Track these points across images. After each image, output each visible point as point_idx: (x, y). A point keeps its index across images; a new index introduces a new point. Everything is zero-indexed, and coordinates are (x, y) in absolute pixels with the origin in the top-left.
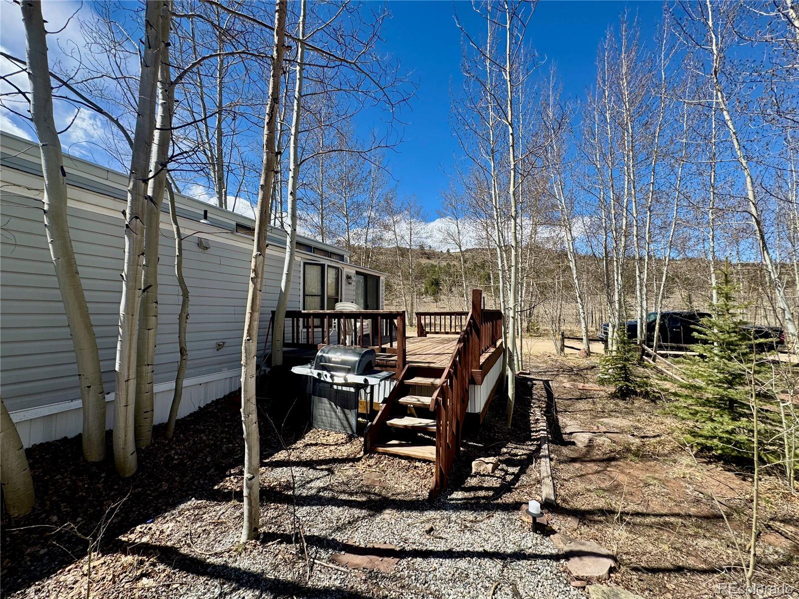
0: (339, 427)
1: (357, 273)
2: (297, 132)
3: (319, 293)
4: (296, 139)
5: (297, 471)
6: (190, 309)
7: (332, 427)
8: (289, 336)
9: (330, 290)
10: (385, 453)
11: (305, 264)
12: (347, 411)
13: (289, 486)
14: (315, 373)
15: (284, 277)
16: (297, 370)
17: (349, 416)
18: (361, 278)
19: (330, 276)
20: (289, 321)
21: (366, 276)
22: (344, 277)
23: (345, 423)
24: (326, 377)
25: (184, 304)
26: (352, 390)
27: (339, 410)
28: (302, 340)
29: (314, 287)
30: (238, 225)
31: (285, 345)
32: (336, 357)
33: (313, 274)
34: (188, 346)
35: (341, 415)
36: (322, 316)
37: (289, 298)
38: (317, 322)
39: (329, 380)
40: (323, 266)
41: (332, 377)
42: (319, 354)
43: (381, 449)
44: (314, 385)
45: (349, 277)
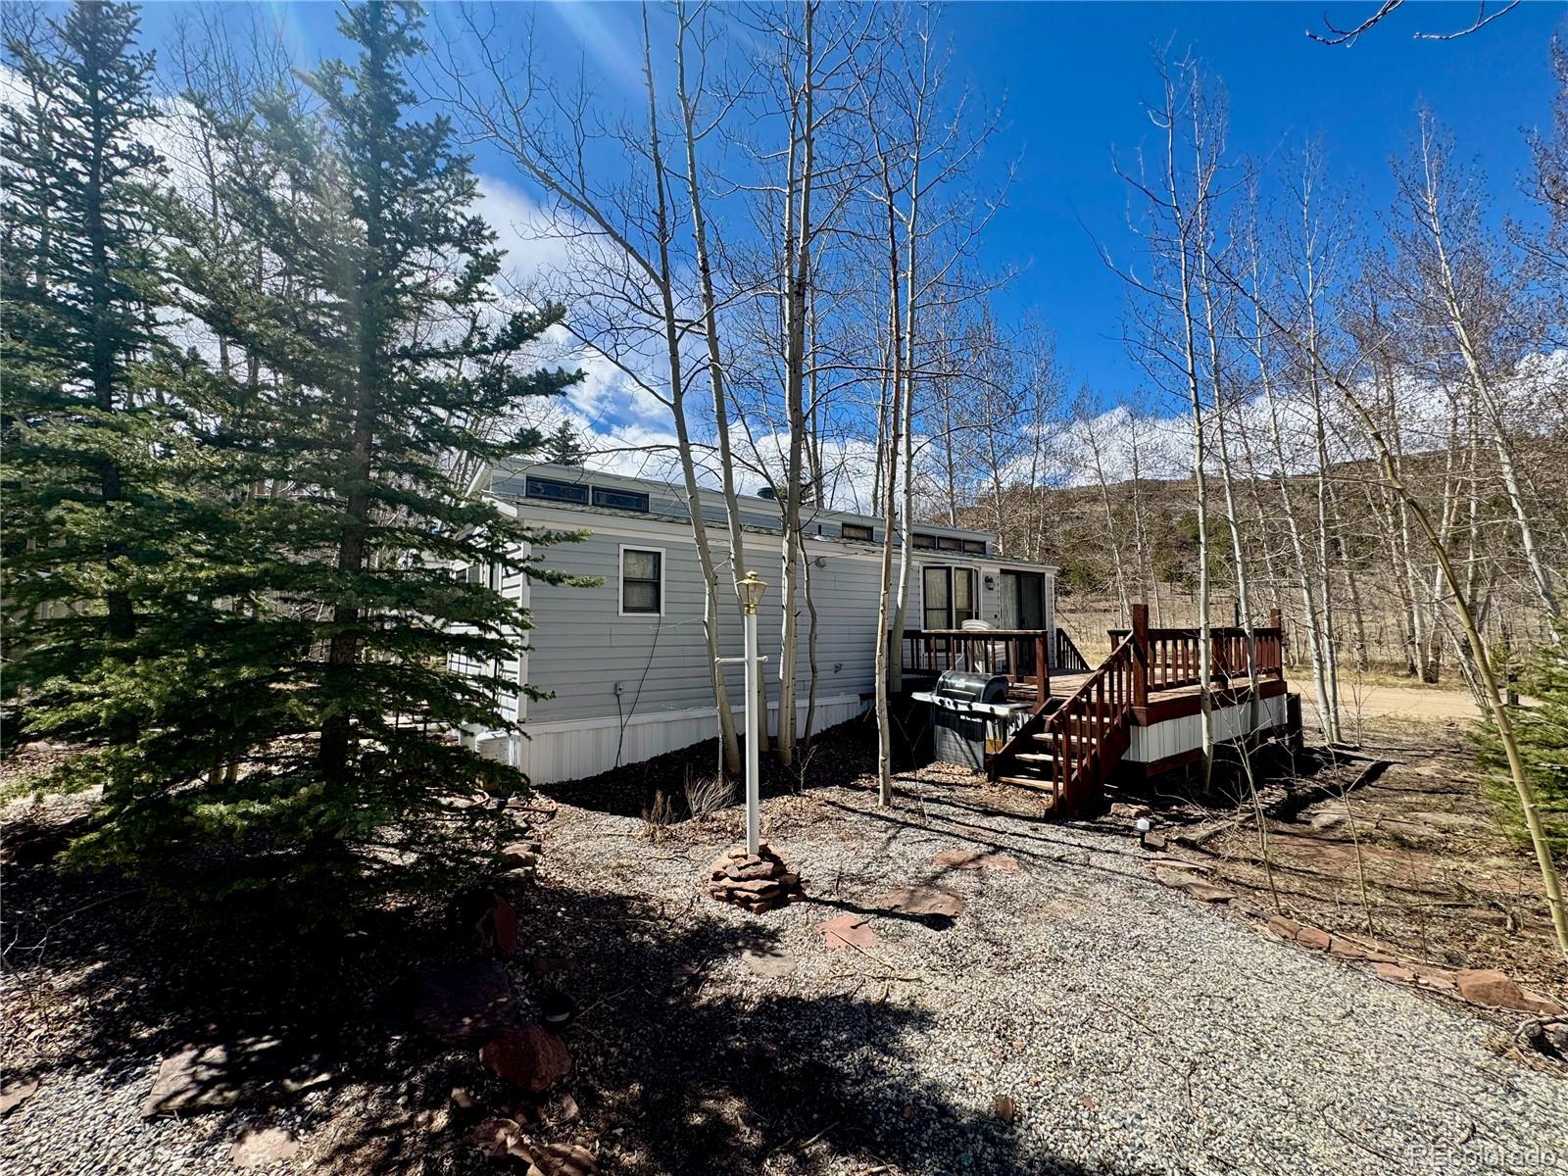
0: (964, 761)
1: (1003, 572)
2: (909, 415)
3: (945, 606)
4: (908, 424)
5: (920, 786)
6: (818, 629)
7: (957, 761)
8: (908, 662)
9: (959, 601)
10: (1009, 783)
11: (925, 568)
12: (972, 743)
13: (911, 790)
14: (936, 699)
15: (900, 590)
16: (918, 696)
17: (975, 749)
18: (1011, 579)
19: (959, 581)
20: (907, 643)
21: (1018, 574)
22: (982, 580)
23: (971, 758)
24: (949, 704)
25: (813, 626)
26: (979, 720)
27: (963, 742)
28: (924, 666)
29: (937, 598)
30: (844, 525)
31: (905, 671)
32: (960, 683)
33: (937, 579)
34: (818, 665)
35: (965, 747)
36: (946, 637)
37: (907, 613)
38: (942, 643)
39: (952, 707)
40: (949, 569)
41: (955, 704)
42: (941, 679)
43: (1004, 779)
44: (937, 715)
45: (988, 580)
